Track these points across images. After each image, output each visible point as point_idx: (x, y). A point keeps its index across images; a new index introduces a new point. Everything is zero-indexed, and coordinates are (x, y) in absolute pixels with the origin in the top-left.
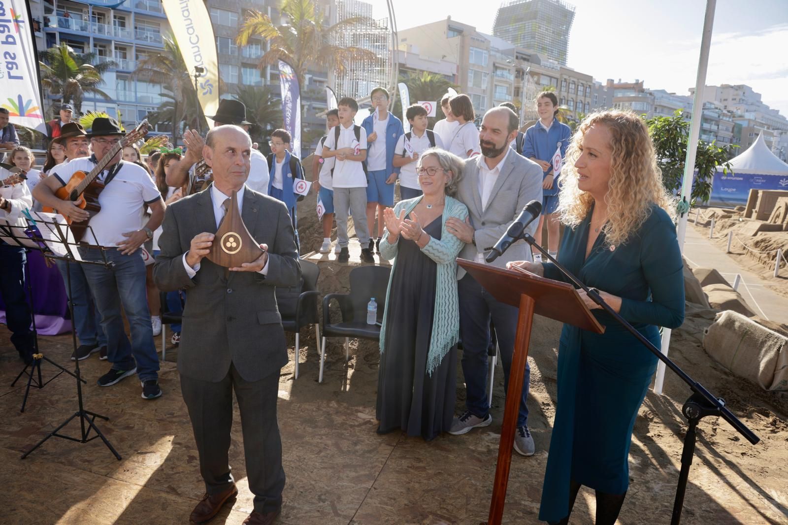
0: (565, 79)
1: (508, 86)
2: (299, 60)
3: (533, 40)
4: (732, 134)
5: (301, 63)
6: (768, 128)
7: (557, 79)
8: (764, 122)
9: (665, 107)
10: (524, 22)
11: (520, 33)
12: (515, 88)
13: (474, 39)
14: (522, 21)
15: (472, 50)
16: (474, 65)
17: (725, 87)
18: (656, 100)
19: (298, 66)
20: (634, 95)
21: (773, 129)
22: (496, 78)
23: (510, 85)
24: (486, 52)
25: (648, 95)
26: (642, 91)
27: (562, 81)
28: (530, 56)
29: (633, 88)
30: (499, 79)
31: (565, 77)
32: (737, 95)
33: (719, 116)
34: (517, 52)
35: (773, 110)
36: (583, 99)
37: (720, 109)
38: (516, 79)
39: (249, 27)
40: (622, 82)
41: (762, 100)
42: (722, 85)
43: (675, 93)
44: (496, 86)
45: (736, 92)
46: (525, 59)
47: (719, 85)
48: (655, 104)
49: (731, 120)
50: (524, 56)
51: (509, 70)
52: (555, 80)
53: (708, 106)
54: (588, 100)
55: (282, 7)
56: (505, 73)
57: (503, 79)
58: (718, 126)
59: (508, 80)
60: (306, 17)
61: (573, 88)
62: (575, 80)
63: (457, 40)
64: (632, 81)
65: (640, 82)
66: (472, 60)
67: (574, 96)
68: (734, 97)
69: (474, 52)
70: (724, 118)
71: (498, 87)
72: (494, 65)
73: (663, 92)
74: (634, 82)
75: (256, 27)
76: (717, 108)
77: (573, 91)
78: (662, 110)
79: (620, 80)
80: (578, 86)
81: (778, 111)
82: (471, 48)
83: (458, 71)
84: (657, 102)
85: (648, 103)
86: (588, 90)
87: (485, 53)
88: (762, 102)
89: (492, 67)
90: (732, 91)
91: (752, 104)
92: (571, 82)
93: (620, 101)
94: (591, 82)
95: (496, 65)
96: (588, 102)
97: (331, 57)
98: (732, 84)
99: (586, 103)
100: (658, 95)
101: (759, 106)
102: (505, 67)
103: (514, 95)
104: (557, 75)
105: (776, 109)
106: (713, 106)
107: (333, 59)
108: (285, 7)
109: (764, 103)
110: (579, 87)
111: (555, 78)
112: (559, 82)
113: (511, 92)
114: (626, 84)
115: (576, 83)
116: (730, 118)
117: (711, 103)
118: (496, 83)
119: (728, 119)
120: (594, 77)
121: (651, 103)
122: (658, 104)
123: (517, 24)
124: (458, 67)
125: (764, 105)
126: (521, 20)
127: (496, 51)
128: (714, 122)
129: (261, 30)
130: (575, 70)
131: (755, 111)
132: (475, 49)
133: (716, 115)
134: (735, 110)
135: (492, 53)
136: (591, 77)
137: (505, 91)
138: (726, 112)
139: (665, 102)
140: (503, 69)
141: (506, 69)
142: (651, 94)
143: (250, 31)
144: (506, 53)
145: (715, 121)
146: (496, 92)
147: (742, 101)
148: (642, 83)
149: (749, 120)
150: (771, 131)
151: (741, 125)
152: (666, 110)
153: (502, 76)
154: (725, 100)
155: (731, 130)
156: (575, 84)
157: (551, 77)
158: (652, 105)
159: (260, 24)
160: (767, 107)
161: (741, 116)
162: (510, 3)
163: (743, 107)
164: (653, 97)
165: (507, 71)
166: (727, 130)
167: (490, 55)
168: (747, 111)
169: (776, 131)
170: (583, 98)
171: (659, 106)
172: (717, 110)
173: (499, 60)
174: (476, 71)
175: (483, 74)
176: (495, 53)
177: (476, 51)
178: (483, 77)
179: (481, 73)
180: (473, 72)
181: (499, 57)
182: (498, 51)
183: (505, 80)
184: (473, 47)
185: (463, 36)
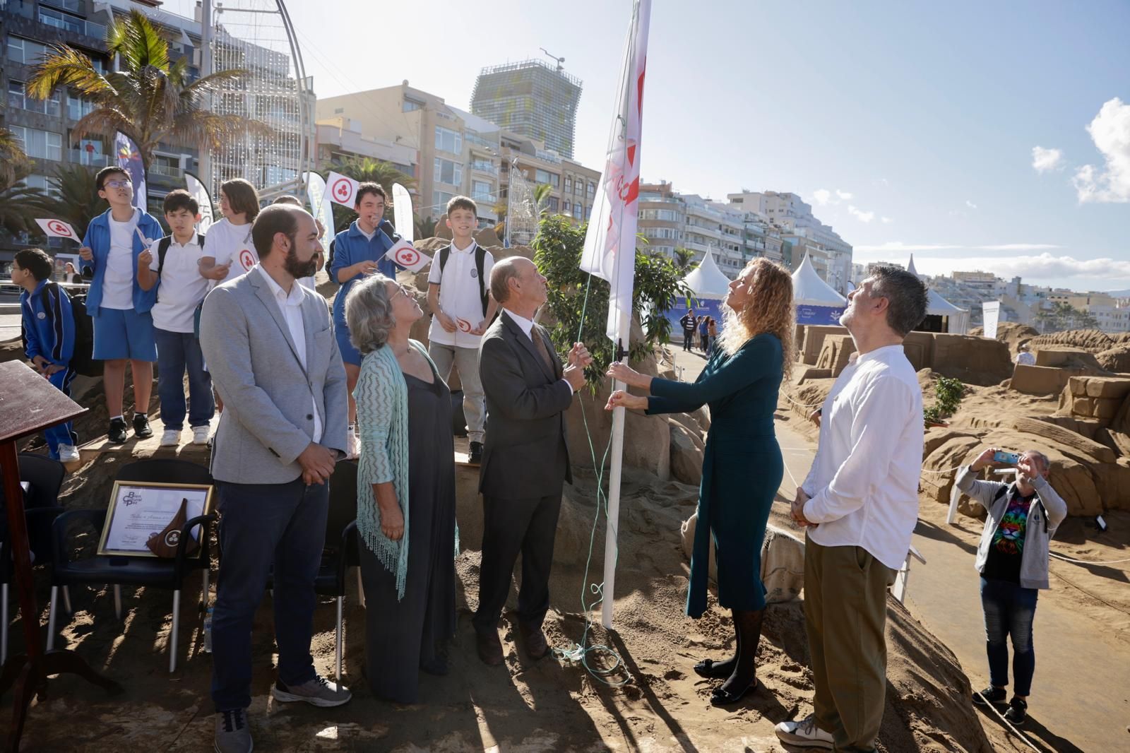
0: (569, 176)
1: (491, 182)
2: (143, 130)
3: (526, 122)
4: (781, 254)
5: (147, 133)
6: (821, 248)
7: (559, 175)
8: (816, 241)
9: (700, 217)
10: (514, 97)
11: (509, 111)
12: (501, 186)
13: (441, 115)
14: (511, 95)
15: (440, 131)
16: (441, 152)
17: (770, 195)
18: (688, 208)
19: (143, 138)
20: (658, 201)
21: (827, 250)
22: (473, 171)
23: (494, 181)
24: (458, 134)
25: (678, 201)
26: (670, 195)
27: (565, 179)
28: (520, 143)
29: (659, 191)
30: (478, 172)
31: (569, 173)
32: (785, 205)
33: (765, 232)
34: (503, 137)
35: (825, 226)
37: (765, 223)
38: (501, 173)
39: (53, 71)
40: (645, 183)
41: (813, 213)
42: (766, 192)
43: (711, 200)
44: (474, 182)
45: (783, 202)
46: (513, 147)
47: (762, 191)
48: (687, 213)
49: (778, 237)
50: (513, 143)
51: (492, 161)
52: (557, 177)
53: (751, 217)
55: (115, 45)
56: (487, 165)
57: (483, 173)
58: (764, 243)
59: (491, 175)
60: (153, 62)
61: (581, 187)
62: (583, 178)
63: (416, 115)
64: (657, 182)
65: (667, 183)
66: (439, 145)
67: (582, 199)
68: (781, 208)
69: (441, 134)
70: (771, 235)
71: (477, 183)
72: (471, 152)
73: (696, 197)
74: (660, 183)
75: (65, 72)
76: (761, 221)
77: (581, 193)
78: (696, 222)
81: (831, 228)
82: (438, 128)
83: (418, 160)
84: (689, 211)
85: (678, 212)
87: (457, 136)
88: (812, 216)
89: (467, 157)
90: (778, 200)
91: (802, 218)
92: (577, 180)
93: (643, 208)
95: (474, 153)
97: (198, 128)
98: (778, 192)
100: (690, 202)
101: (809, 220)
102: (486, 156)
103: (500, 196)
104: (559, 171)
105: (830, 225)
106: (757, 219)
107: (201, 131)
108: (120, 45)
109: (815, 216)
110: (589, 188)
111: (555, 174)
112: (561, 180)
114: (650, 186)
115: (584, 182)
116: (777, 234)
117: (755, 215)
118: (476, 179)
119: (775, 236)
121: (682, 212)
122: (691, 213)
123: (505, 98)
124: (419, 153)
125: (815, 219)
126: (510, 93)
127: (472, 134)
128: (759, 239)
129: (75, 77)
130: (583, 165)
131: (805, 226)
132: (442, 129)
133: (762, 231)
134: (782, 225)
135: (467, 136)
137: (487, 190)
138: (772, 227)
139: (697, 211)
140: (484, 159)
141: (487, 160)
142: (681, 200)
143: (56, 77)
144: (485, 138)
145: (761, 237)
146: (475, 191)
147: (790, 213)
148: (669, 186)
149: (800, 238)
150: (824, 251)
151: (791, 243)
152: (700, 222)
153: (483, 169)
154: (771, 211)
155: (779, 250)
156: (582, 183)
157: (550, 173)
158: (683, 215)
159: (74, 68)
160: (818, 223)
161: (790, 233)
162: (494, 70)
163: (792, 221)
164: (683, 204)
165: (490, 162)
166: (775, 249)
167: (465, 139)
168: (797, 226)
169: (830, 252)
171: (692, 215)
172: (761, 224)
173: (477, 147)
174: (444, 161)
175: (455, 165)
176: (471, 137)
177: (444, 133)
178: (455, 170)
179: (453, 163)
180: (441, 161)
181: (478, 142)
182: (476, 134)
183: (486, 174)
184: (440, 126)
185: (426, 110)
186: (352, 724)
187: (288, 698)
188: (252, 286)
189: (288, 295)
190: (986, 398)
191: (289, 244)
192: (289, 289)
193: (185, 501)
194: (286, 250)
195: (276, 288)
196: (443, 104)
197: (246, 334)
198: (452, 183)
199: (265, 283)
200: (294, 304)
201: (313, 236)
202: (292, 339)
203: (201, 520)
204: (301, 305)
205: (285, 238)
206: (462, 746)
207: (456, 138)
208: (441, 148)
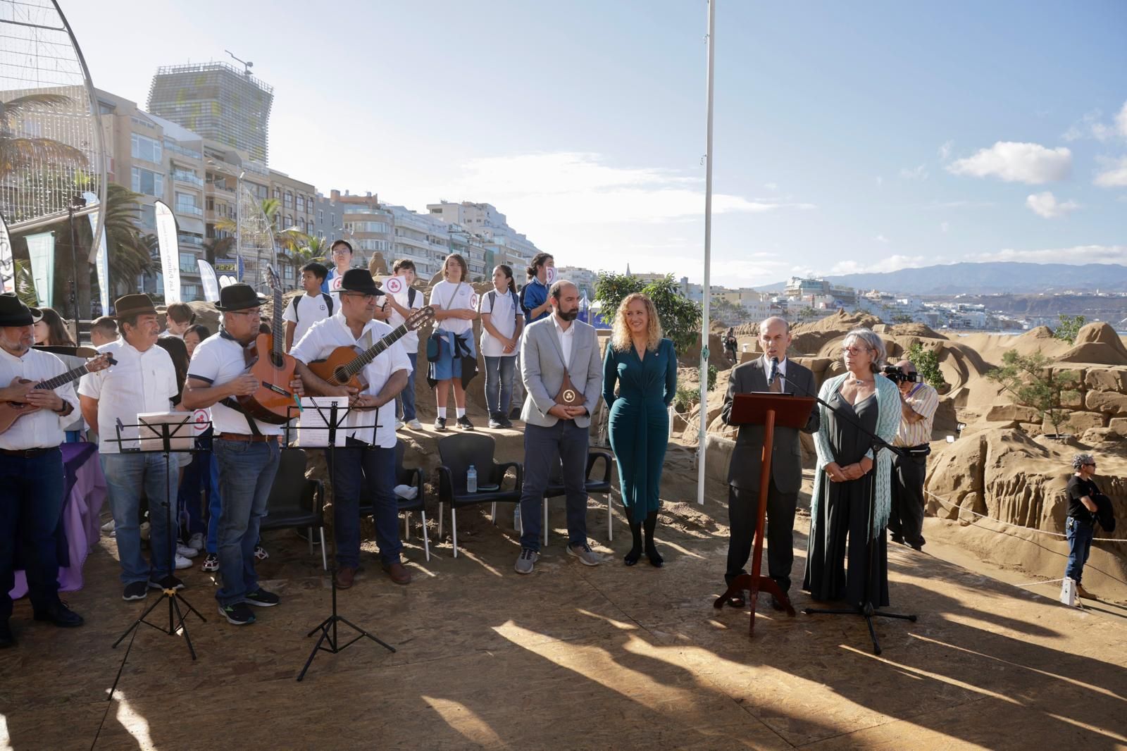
0: (278, 188)
1: (195, 194)
3: (214, 128)
4: (485, 263)
6: (519, 256)
7: (267, 187)
8: (515, 249)
9: (408, 229)
10: (199, 101)
11: (194, 115)
12: (207, 197)
13: (136, 121)
14: (195, 99)
15: (136, 138)
16: (139, 161)
17: (468, 206)
18: (396, 220)
20: (368, 213)
21: (524, 257)
22: (176, 182)
23: (199, 192)
24: (157, 142)
25: (386, 212)
26: (378, 207)
27: (273, 191)
28: (224, 153)
29: (366, 203)
30: (181, 183)
31: (278, 185)
32: (482, 215)
33: (468, 241)
34: (205, 147)
35: (520, 235)
36: (304, 216)
37: (468, 233)
38: (207, 184)
40: (350, 194)
41: (507, 223)
42: (464, 202)
43: (415, 211)
44: (177, 193)
45: (479, 212)
46: (217, 157)
47: (460, 202)
48: (396, 224)
49: (481, 246)
50: (216, 153)
51: (195, 171)
52: (265, 189)
53: (455, 228)
54: (311, 217)
56: (190, 176)
57: (186, 184)
58: (469, 252)
59: (196, 186)
61: (290, 200)
62: (292, 190)
63: (108, 120)
64: (362, 194)
65: (372, 195)
66: (136, 154)
67: (292, 212)
68: (480, 218)
69: (138, 141)
70: (474, 244)
71: (179, 195)
72: (172, 162)
73: (402, 209)
74: (365, 195)
76: (464, 231)
77: (290, 205)
78: (404, 233)
79: (347, 191)
80: (296, 197)
81: (524, 236)
82: (133, 135)
83: (113, 169)
84: (397, 223)
85: (387, 224)
86: (310, 204)
87: (156, 145)
88: (507, 226)
89: (168, 167)
90: (475, 210)
91: (498, 227)
92: (286, 192)
93: (351, 221)
94: (313, 193)
95: (175, 163)
96: (311, 221)
98: (475, 202)
99: (309, 222)
100: (398, 213)
101: (506, 230)
102: (191, 167)
103: (207, 209)
104: (267, 183)
105: (523, 234)
106: (460, 229)
109: (510, 226)
110: (298, 199)
111: (264, 186)
112: (270, 192)
113: (201, 204)
114: (356, 197)
115: (293, 194)
116: (480, 243)
117: (458, 226)
118: (178, 190)
119: (478, 245)
120: (316, 187)
121: (391, 224)
122: (399, 225)
123: (187, 101)
124: (113, 161)
125: (510, 228)
126: (193, 96)
127: (172, 142)
128: (464, 248)
130: (290, 177)
131: (502, 235)
132: (139, 137)
133: (466, 240)
134: (483, 234)
135: (167, 144)
136: (314, 187)
137: (192, 202)
138: (475, 236)
139: (406, 222)
140: (186, 169)
141: (190, 170)
142: (389, 212)
144: (194, 146)
145: (465, 246)
146: (177, 203)
147: (487, 223)
148: (376, 197)
149: (500, 246)
150: (522, 258)
151: (493, 252)
152: (409, 233)
153: (186, 179)
154: (470, 221)
155: (483, 257)
156: (291, 195)
157: (258, 185)
158: (392, 226)
160: (514, 231)
161: (490, 242)
162: (174, 70)
163: (490, 230)
164: (391, 216)
165: (193, 173)
166: (479, 258)
167: (164, 148)
168: (494, 235)
169: (527, 259)
170: (305, 214)
171: (400, 227)
172: (465, 234)
173: (178, 156)
174: (143, 170)
175: (155, 175)
176: (171, 145)
177: (140, 139)
178: (156, 181)
179: (153, 173)
180: (139, 171)
181: (179, 152)
182: (174, 142)
183: (191, 185)
184: (136, 133)
185: (116, 114)
196: (136, 109)
198: (153, 194)
207: (154, 147)
208: (138, 157)
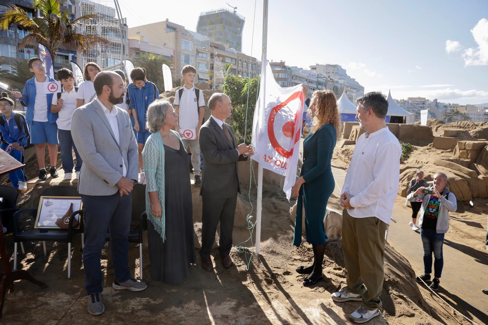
0: (240, 60)
1: (206, 63)
2: (51, 42)
3: (221, 36)
5: (52, 44)
6: (351, 88)
7: (236, 59)
8: (348, 85)
9: (297, 76)
10: (215, 25)
11: (213, 31)
12: (211, 64)
13: (183, 34)
14: (214, 24)
15: (183, 41)
16: (184, 50)
17: (328, 66)
18: (292, 72)
19: (51, 46)
20: (280, 69)
21: (353, 89)
22: (198, 58)
23: (208, 62)
24: (191, 42)
25: (288, 69)
26: (285, 67)
27: (238, 61)
28: (218, 45)
29: (280, 65)
30: (200, 59)
31: (240, 58)
33: (326, 82)
34: (211, 43)
35: (352, 79)
37: (326, 78)
38: (211, 59)
39: (9, 17)
40: (274, 61)
41: (347, 73)
42: (326, 64)
43: (302, 69)
45: (334, 69)
46: (216, 47)
48: (292, 74)
50: (215, 45)
51: (206, 54)
52: (235, 60)
55: (36, 5)
56: (204, 55)
57: (202, 59)
59: (206, 60)
60: (54, 12)
61: (245, 64)
62: (247, 60)
63: (173, 34)
64: (278, 61)
65: (283, 62)
66: (183, 47)
67: (246, 69)
68: (333, 71)
69: (183, 42)
70: (329, 83)
71: (200, 64)
72: (197, 50)
73: (296, 67)
74: (280, 62)
75: (15, 17)
77: (245, 66)
78: (296, 78)
80: (248, 63)
81: (354, 79)
82: (182, 39)
83: (174, 54)
85: (288, 74)
86: (254, 66)
87: (191, 43)
88: (347, 74)
89: (195, 52)
90: (332, 68)
91: (342, 75)
92: (244, 61)
94: (256, 61)
95: (198, 50)
97: (75, 41)
98: (332, 64)
99: (253, 73)
100: (293, 70)
101: (345, 77)
103: (210, 69)
104: (236, 57)
105: (354, 78)
107: (77, 42)
108: (38, 5)
109: (348, 75)
111: (234, 59)
112: (237, 61)
113: (208, 67)
114: (276, 63)
116: (331, 83)
117: (321, 75)
120: (257, 59)
123: (211, 26)
124: (174, 51)
127: (198, 42)
129: (19, 19)
130: (246, 55)
131: (344, 79)
132: (184, 40)
133: (325, 81)
134: (334, 78)
135: (195, 43)
136: (256, 59)
137: (205, 66)
138: (329, 79)
139: (296, 73)
140: (203, 53)
141: (204, 53)
143: (10, 20)
144: (204, 43)
145: (324, 84)
146: (199, 67)
147: (337, 73)
149: (341, 84)
150: (352, 90)
151: (337, 87)
152: (298, 78)
153: (202, 57)
154: (329, 73)
156: (246, 62)
157: (232, 58)
158: (290, 75)
159: (18, 15)
160: (349, 77)
161: (337, 82)
162: (206, 13)
163: (338, 77)
164: (290, 71)
167: (194, 44)
168: (340, 79)
169: (355, 90)
170: (252, 71)
171: (294, 75)
172: (325, 78)
173: (199, 47)
174: (185, 54)
175: (190, 56)
178: (190, 58)
179: (189, 55)
181: (200, 45)
182: (199, 42)
183: (204, 59)
185: (177, 32)
186: (147, 298)
187: (119, 288)
188: (94, 108)
189: (110, 112)
190: (422, 151)
191: (110, 90)
192: (111, 109)
193: (72, 204)
194: (109, 93)
195: (105, 108)
196: (184, 29)
197: (92, 129)
199: (100, 106)
200: (113, 116)
201: (121, 86)
202: (112, 131)
203: (79, 212)
204: (116, 116)
205: (108, 88)
206: (195, 307)
207: (190, 44)
208: (184, 49)
